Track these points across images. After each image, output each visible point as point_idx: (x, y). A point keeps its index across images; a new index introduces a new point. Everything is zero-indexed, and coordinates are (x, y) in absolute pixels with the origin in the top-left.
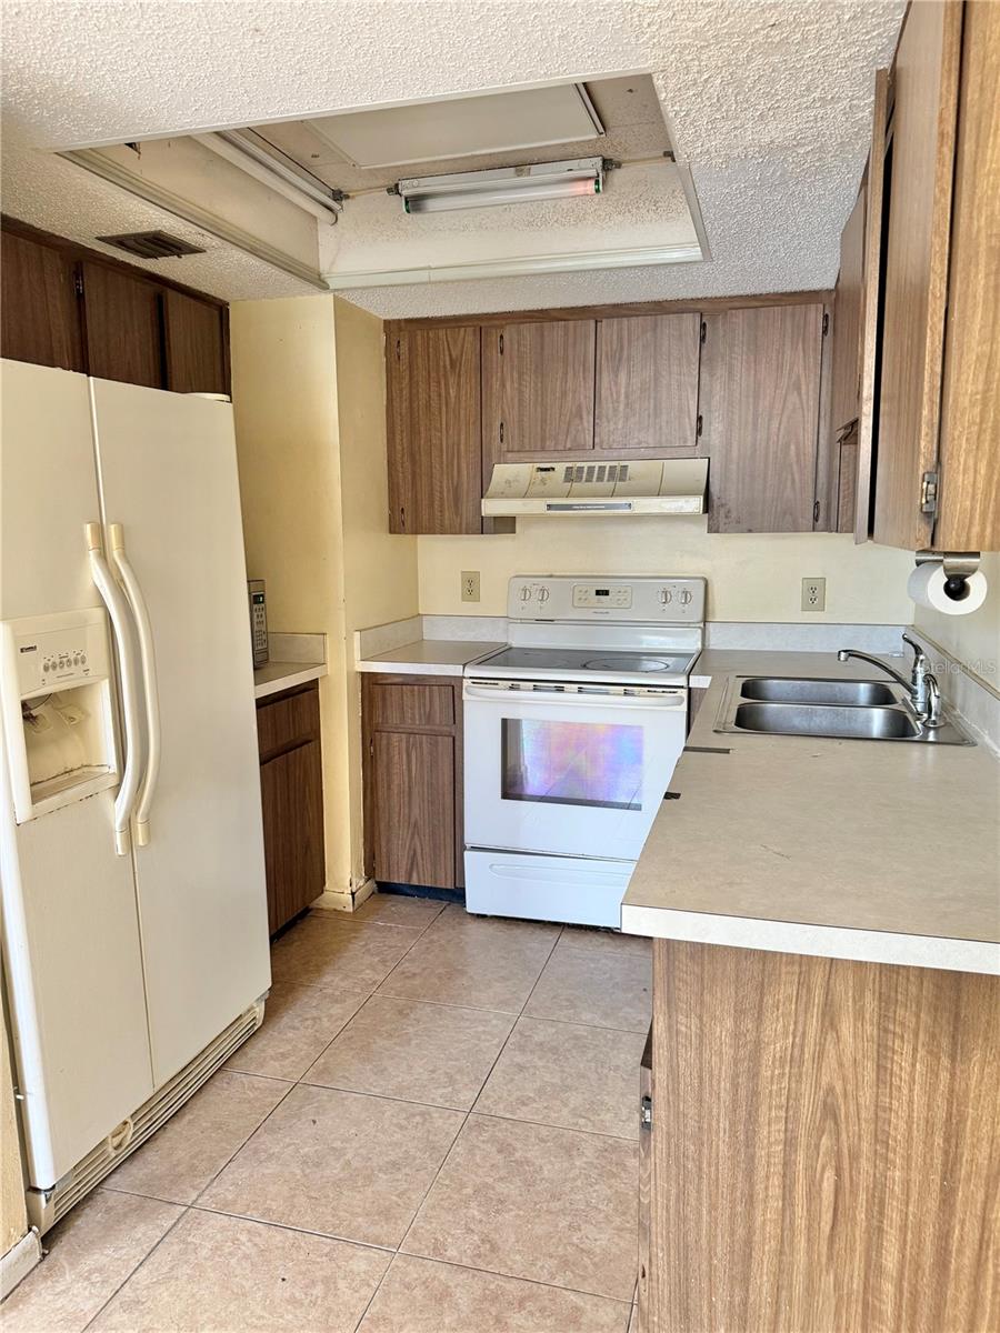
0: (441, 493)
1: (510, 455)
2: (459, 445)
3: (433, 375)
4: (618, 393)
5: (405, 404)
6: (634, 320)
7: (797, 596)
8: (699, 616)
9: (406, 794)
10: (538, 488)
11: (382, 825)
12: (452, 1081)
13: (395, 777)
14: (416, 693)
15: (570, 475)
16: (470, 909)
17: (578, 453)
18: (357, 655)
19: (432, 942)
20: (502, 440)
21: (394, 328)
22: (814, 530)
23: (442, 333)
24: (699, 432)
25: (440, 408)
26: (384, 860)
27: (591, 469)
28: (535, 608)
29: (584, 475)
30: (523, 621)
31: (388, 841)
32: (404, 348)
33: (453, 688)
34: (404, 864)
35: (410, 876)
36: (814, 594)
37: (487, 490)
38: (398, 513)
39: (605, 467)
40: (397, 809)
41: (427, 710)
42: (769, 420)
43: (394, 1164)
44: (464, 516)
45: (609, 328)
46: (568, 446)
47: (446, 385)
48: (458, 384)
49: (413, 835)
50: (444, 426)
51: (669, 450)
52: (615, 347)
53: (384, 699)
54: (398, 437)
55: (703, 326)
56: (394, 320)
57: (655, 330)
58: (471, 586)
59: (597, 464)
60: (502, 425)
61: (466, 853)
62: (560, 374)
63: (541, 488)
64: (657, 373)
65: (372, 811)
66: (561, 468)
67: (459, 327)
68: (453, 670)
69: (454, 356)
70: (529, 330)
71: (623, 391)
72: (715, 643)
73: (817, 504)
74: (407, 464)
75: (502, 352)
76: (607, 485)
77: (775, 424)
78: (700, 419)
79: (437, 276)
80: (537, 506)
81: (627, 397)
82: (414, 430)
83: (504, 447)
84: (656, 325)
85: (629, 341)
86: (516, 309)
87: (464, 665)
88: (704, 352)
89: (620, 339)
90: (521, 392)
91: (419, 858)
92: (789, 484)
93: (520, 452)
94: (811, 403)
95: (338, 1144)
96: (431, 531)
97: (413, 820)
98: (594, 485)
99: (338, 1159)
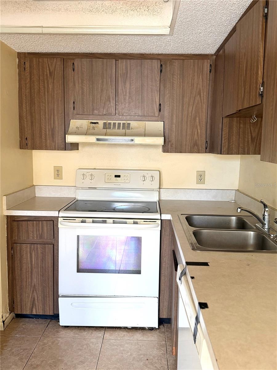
0: (46, 131)
1: (78, 116)
2: (54, 110)
3: (41, 78)
4: (126, 92)
5: (28, 91)
6: (132, 61)
7: (194, 178)
8: (158, 187)
9: (30, 272)
10: (91, 131)
11: (18, 287)
13: (24, 265)
14: (35, 225)
15: (106, 126)
16: (61, 324)
17: (108, 117)
18: (5, 207)
20: (74, 109)
21: (22, 56)
22: (206, 152)
23: (45, 60)
24: (160, 110)
25: (45, 93)
26: (19, 304)
27: (114, 124)
28: (88, 183)
29: (112, 126)
30: (83, 188)
31: (21, 295)
32: (27, 65)
33: (53, 222)
34: (29, 305)
35: (32, 311)
36: (201, 177)
37: (68, 131)
38: (24, 140)
39: (120, 123)
40: (25, 279)
41: (40, 232)
42: (189, 107)
44: (57, 141)
45: (122, 64)
46: (104, 113)
47: (48, 83)
48: (53, 83)
49: (33, 291)
50: (47, 101)
51: (147, 117)
52: (124, 72)
53: (18, 228)
54: (24, 105)
55: (161, 66)
56: (22, 53)
57: (141, 66)
58: (58, 173)
59: (117, 122)
60: (74, 102)
61: (60, 299)
62: (100, 82)
63: (93, 131)
64: (142, 86)
65: (13, 281)
66: (101, 123)
67: (54, 58)
68: (54, 214)
69: (51, 71)
70: (85, 61)
71: (128, 91)
72: (163, 198)
73: (207, 142)
74: (29, 118)
75: (74, 70)
76: (121, 131)
77: (190, 109)
78: (160, 105)
79: (45, 31)
80: (92, 139)
81: (130, 93)
82: (32, 103)
83: (75, 112)
84: (142, 64)
85: (130, 70)
86: (80, 52)
87: (59, 211)
88: (161, 77)
89: (127, 68)
90: (82, 89)
91: (36, 301)
92: (196, 133)
93: (81, 116)
94: (205, 101)
96: (41, 148)
97: (33, 284)
98: (116, 130)
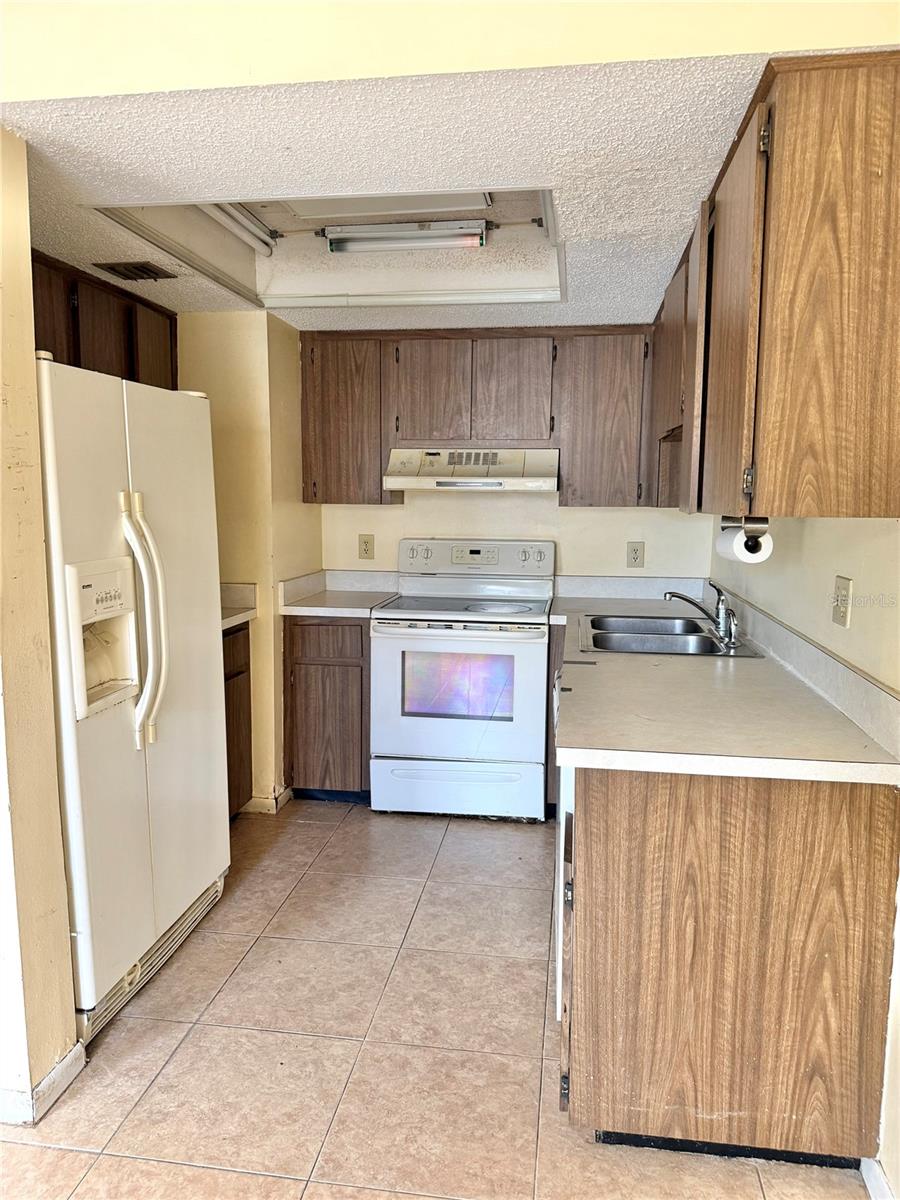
0: (348, 471)
1: (404, 442)
2: (362, 433)
3: (341, 376)
4: (490, 397)
5: (318, 399)
6: (503, 342)
7: (623, 555)
8: (551, 571)
9: (321, 715)
10: (427, 469)
11: (301, 741)
12: (382, 929)
13: (312, 701)
14: (330, 632)
15: (453, 460)
16: (373, 808)
17: (459, 442)
18: (281, 601)
19: (347, 833)
20: (397, 430)
21: (307, 337)
22: (638, 505)
23: (349, 344)
24: (552, 429)
25: (347, 403)
26: (302, 770)
27: (469, 456)
28: (420, 565)
29: (464, 459)
30: (411, 574)
31: (306, 754)
32: (318, 352)
33: (362, 627)
34: (318, 775)
35: (323, 784)
36: (636, 554)
37: (386, 469)
38: (310, 488)
39: (479, 454)
40: (313, 728)
41: (340, 645)
42: (605, 421)
43: (349, 985)
44: (366, 489)
45: (483, 347)
46: (451, 436)
47: (352, 385)
48: (362, 384)
49: (326, 749)
50: (350, 418)
51: (529, 442)
52: (487, 361)
53: (303, 638)
54: (311, 425)
55: (555, 348)
56: (308, 332)
57: (518, 350)
58: (366, 547)
59: (473, 452)
60: (397, 418)
61: (372, 761)
62: (444, 381)
63: (431, 468)
64: (520, 384)
65: (292, 729)
66: (445, 453)
67: (363, 340)
68: (363, 613)
69: (359, 362)
70: (419, 345)
71: (493, 395)
72: (562, 593)
73: (640, 485)
74: (320, 446)
75: (397, 361)
76: (481, 467)
77: (609, 424)
78: (552, 419)
79: (353, 301)
80: (429, 483)
81: (496, 400)
82: (325, 420)
83: (399, 435)
84: (519, 346)
85: (499, 357)
86: (409, 328)
87: (371, 609)
88: (555, 368)
89: (491, 355)
90: (412, 393)
91: (331, 766)
92: (619, 470)
93: (409, 441)
94: (636, 409)
95: (301, 975)
96: (339, 501)
97: (326, 735)
98: (471, 467)
99: (304, 985)
